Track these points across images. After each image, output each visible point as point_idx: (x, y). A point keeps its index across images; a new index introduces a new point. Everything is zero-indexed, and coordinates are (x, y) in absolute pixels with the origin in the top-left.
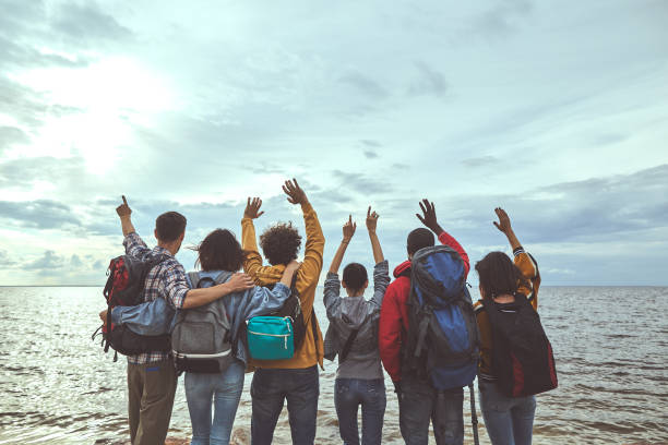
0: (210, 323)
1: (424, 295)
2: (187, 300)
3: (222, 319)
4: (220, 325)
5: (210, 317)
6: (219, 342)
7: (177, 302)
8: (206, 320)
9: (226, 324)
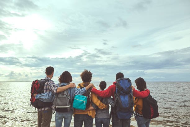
0: (65, 98)
1: (118, 91)
2: (58, 90)
3: (68, 96)
4: (67, 98)
5: (65, 96)
6: (68, 103)
7: (55, 91)
8: (64, 97)
9: (69, 98)
